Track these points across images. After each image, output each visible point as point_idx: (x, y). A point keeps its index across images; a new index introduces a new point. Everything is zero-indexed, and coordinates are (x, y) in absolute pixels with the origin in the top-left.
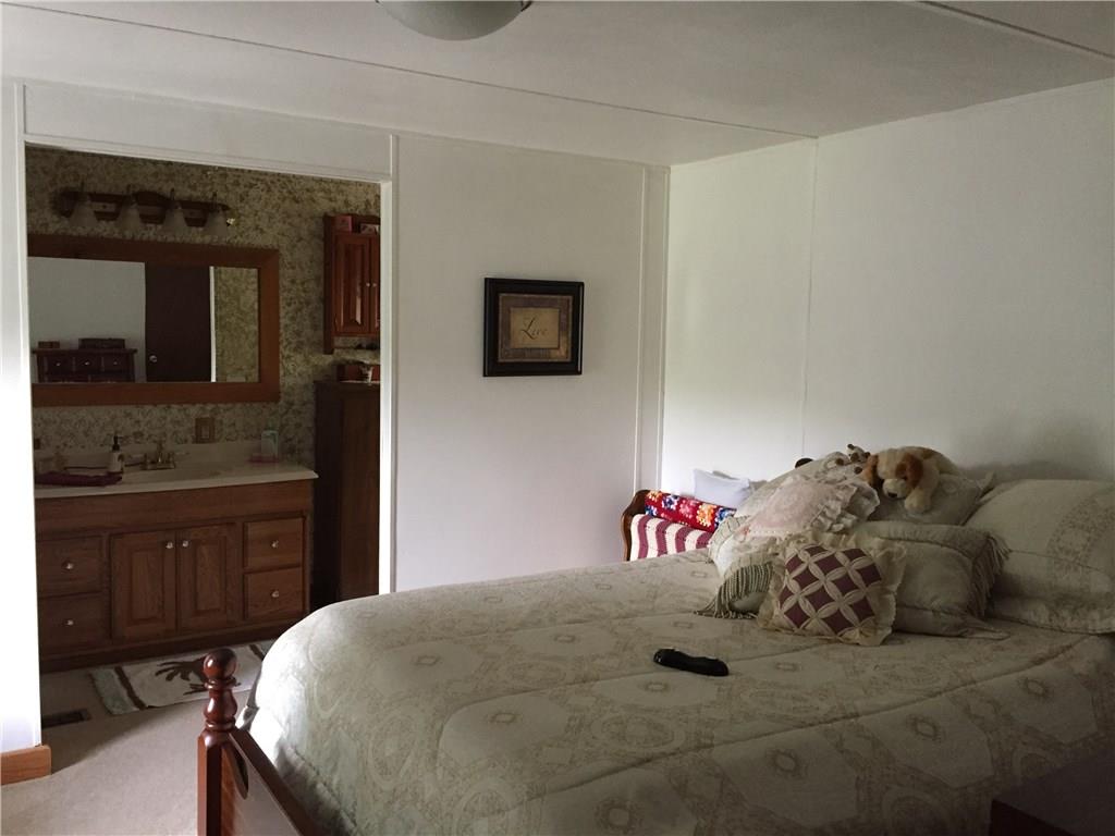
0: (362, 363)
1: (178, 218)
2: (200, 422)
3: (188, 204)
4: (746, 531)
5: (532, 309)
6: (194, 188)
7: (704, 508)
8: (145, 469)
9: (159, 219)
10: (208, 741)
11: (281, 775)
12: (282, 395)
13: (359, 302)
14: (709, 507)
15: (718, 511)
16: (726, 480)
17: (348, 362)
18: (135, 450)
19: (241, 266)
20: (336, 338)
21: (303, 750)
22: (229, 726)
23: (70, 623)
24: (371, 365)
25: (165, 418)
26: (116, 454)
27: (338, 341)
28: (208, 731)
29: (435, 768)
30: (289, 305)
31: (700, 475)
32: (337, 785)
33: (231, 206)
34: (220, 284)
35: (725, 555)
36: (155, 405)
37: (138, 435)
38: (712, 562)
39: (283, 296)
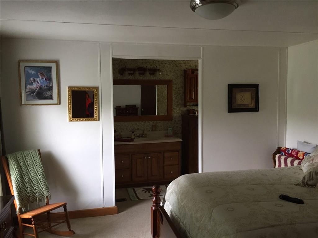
0: (194, 110)
1: (148, 73)
2: (153, 126)
3: (150, 70)
4: (313, 160)
5: (242, 93)
6: (151, 65)
7: (300, 153)
8: (140, 138)
9: (143, 74)
10: (153, 208)
11: (171, 219)
12: (173, 119)
13: (193, 93)
14: (302, 152)
15: (305, 154)
16: (308, 144)
17: (190, 109)
18: (137, 133)
19: (163, 85)
20: (187, 103)
21: (177, 213)
22: (159, 205)
23: (123, 176)
24: (197, 110)
25: (144, 125)
26: (133, 134)
27: (188, 104)
28: (153, 205)
29: (211, 221)
30: (175, 94)
31: (299, 142)
32: (185, 223)
33: (161, 69)
34: (158, 89)
35: (305, 167)
36: (142, 121)
37: (138, 129)
38: (302, 170)
39: (173, 92)
